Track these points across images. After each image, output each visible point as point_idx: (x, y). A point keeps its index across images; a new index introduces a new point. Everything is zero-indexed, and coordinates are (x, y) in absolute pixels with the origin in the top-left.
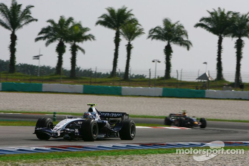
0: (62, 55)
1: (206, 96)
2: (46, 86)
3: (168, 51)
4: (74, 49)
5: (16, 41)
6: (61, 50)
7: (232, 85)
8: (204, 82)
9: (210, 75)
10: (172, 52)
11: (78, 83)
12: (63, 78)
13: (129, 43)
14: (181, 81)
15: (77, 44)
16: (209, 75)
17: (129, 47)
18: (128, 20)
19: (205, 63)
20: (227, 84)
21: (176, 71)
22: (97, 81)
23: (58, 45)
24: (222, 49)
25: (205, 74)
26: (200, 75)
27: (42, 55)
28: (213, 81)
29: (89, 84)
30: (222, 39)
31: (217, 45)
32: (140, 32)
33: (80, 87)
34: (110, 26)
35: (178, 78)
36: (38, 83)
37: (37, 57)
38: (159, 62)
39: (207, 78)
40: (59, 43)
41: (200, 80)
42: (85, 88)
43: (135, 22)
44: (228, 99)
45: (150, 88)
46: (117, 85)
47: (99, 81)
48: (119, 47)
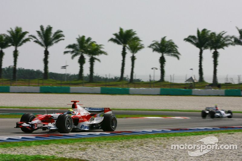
0: (83, 65)
1: (193, 94)
2: (73, 88)
3: (162, 61)
4: (92, 61)
5: (49, 56)
6: (82, 61)
7: (211, 85)
8: (191, 83)
9: (196, 78)
10: (165, 61)
11: (96, 86)
12: (85, 82)
13: (133, 55)
14: (171, 83)
15: (94, 56)
16: (194, 78)
17: (133, 59)
18: (132, 38)
19: (192, 69)
20: (208, 85)
21: (170, 76)
22: (110, 84)
23: (80, 58)
24: (202, 59)
25: (191, 78)
26: (187, 79)
27: (68, 66)
28: (197, 83)
29: (104, 87)
30: (202, 51)
31: (199, 55)
32: (142, 47)
33: (98, 89)
34: (118, 43)
35: (171, 81)
36: (67, 86)
37: (64, 67)
38: (157, 69)
39: (193, 81)
40: (81, 57)
41: (187, 82)
42: (102, 89)
43: (137, 39)
44: (209, 96)
45: (150, 88)
46: (125, 87)
47: (112, 84)
48: (125, 58)
